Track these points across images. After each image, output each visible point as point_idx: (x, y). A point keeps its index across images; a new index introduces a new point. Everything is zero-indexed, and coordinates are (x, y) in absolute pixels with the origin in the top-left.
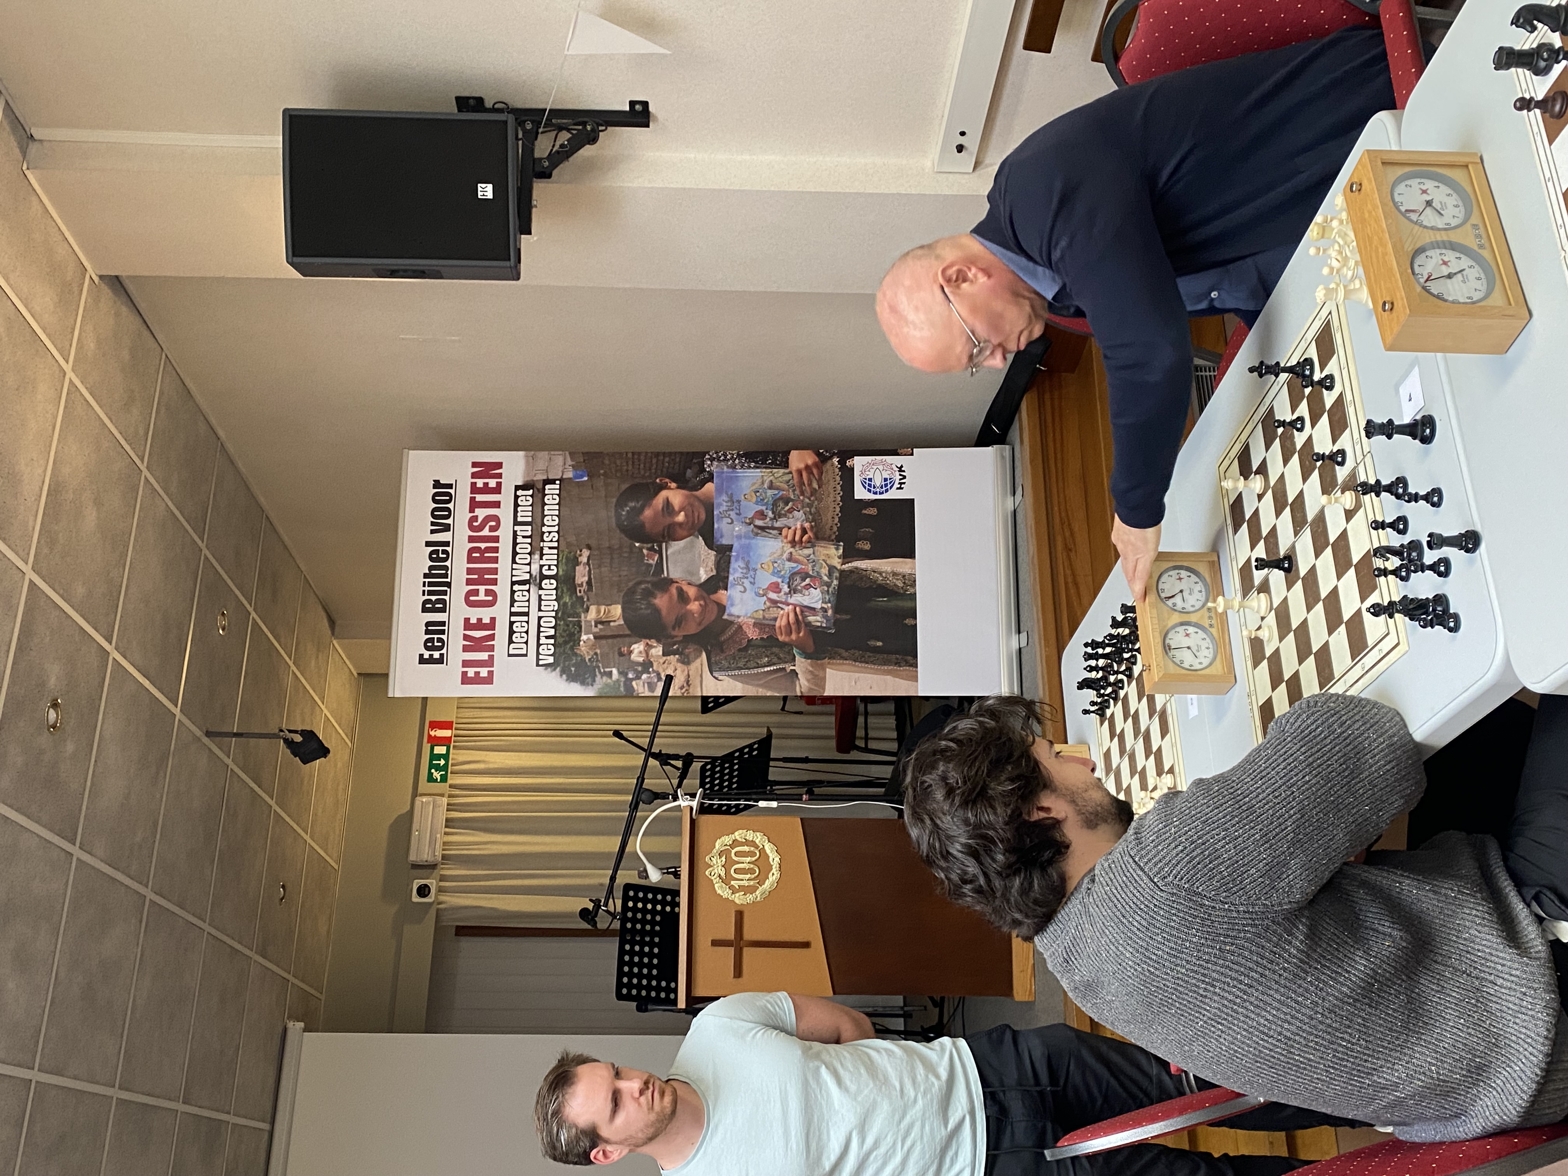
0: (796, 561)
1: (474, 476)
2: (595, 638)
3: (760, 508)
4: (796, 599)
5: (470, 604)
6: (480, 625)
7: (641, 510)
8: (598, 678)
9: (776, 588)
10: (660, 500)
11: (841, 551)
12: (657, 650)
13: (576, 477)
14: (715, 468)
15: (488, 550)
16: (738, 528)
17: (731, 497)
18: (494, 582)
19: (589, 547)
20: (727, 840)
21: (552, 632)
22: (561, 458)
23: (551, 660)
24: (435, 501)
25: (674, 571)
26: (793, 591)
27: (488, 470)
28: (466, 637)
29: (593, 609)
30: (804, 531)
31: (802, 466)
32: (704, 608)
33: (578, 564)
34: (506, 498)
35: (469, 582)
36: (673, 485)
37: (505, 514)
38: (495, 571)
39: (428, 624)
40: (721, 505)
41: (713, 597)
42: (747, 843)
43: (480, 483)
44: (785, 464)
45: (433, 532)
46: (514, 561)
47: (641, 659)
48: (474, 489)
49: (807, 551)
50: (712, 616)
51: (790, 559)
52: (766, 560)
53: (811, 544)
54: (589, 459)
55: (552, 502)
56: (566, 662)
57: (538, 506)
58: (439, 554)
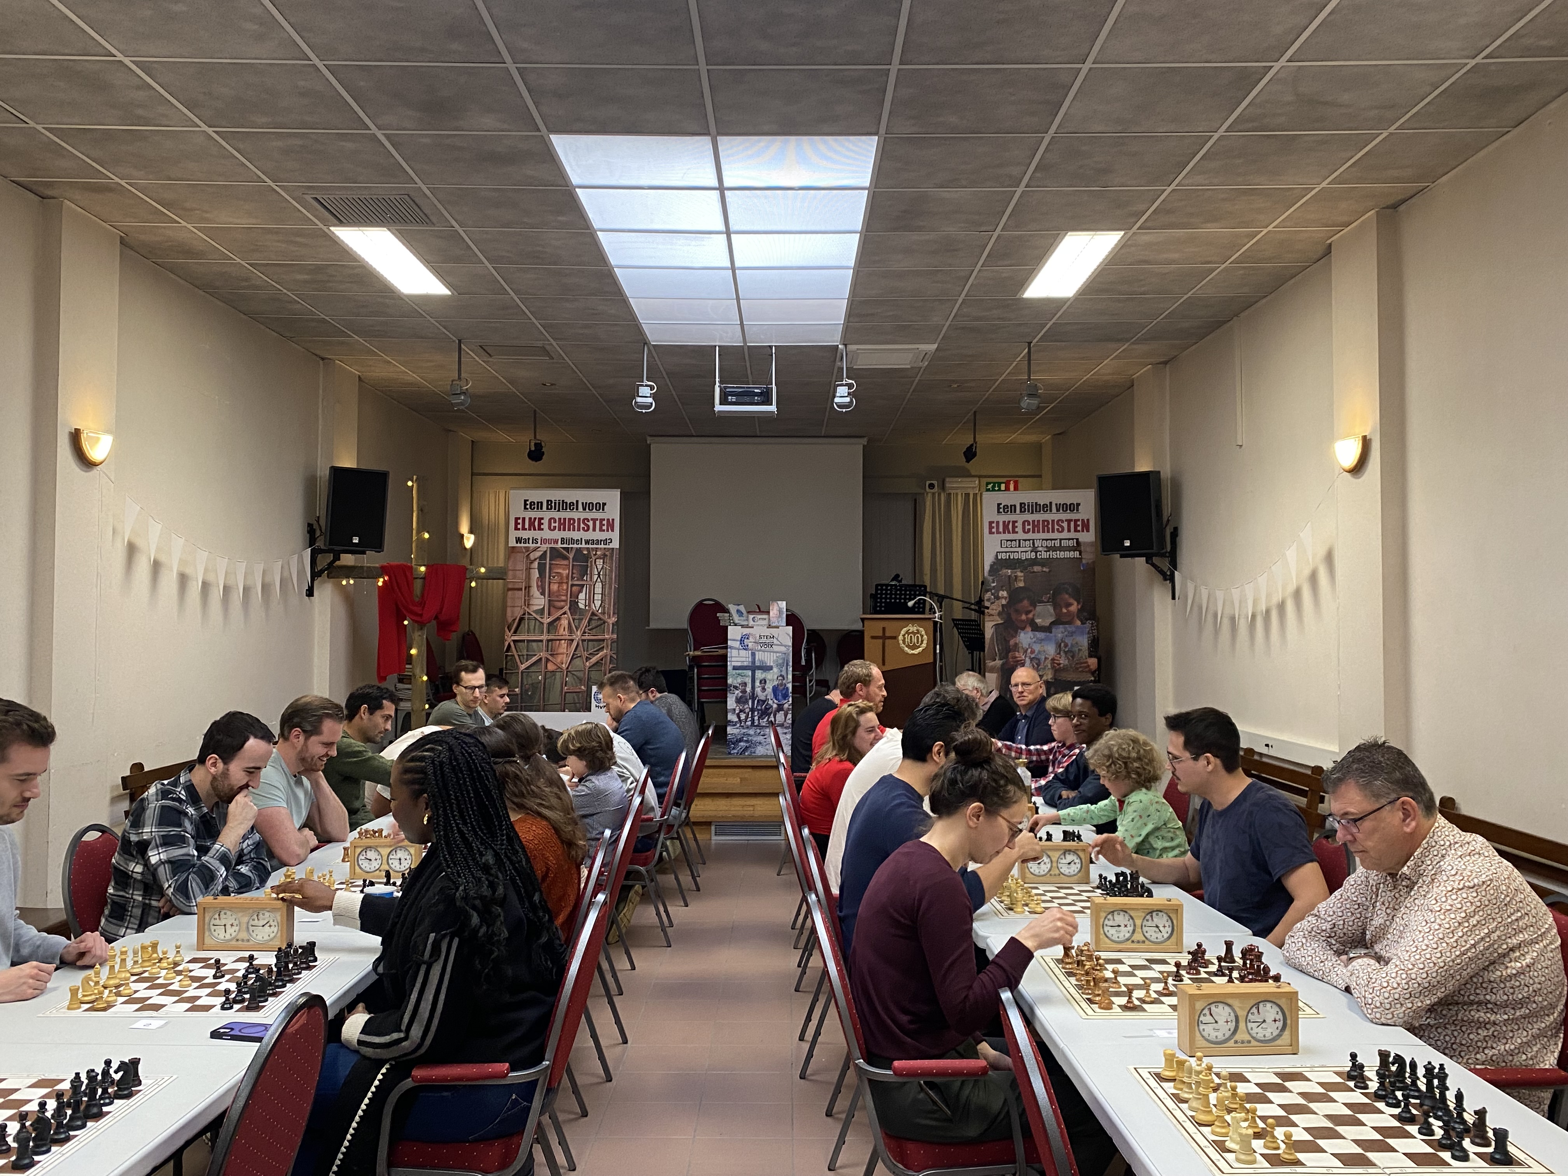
1: (1083, 520)
2: (1009, 576)
3: (1070, 645)
4: (1028, 661)
6: (1014, 527)
7: (1067, 593)
8: (992, 577)
9: (1033, 652)
10: (1072, 601)
13: (1083, 565)
14: (1088, 624)
15: (1048, 529)
16: (1060, 635)
17: (1074, 632)
18: (1034, 532)
19: (1050, 571)
20: (923, 633)
21: (1012, 557)
22: (1090, 556)
23: (1000, 558)
24: (1071, 504)
26: (1032, 659)
27: (1086, 526)
28: (1009, 522)
29: (1022, 574)
30: (1059, 664)
31: (1089, 663)
32: (1023, 621)
33: (1043, 567)
34: (1072, 535)
35: (1033, 521)
36: (1079, 607)
37: (1065, 535)
38: (1038, 532)
39: (1015, 506)
40: (1070, 628)
41: (1028, 625)
42: (922, 641)
43: (1079, 523)
44: (1091, 656)
45: (1056, 504)
46: (1043, 540)
47: (1000, 595)
48: (1076, 521)
49: (1049, 666)
50: (1020, 625)
52: (1046, 648)
54: (1091, 570)
55: (1071, 555)
56: (999, 564)
57: (1069, 549)
58: (1047, 508)
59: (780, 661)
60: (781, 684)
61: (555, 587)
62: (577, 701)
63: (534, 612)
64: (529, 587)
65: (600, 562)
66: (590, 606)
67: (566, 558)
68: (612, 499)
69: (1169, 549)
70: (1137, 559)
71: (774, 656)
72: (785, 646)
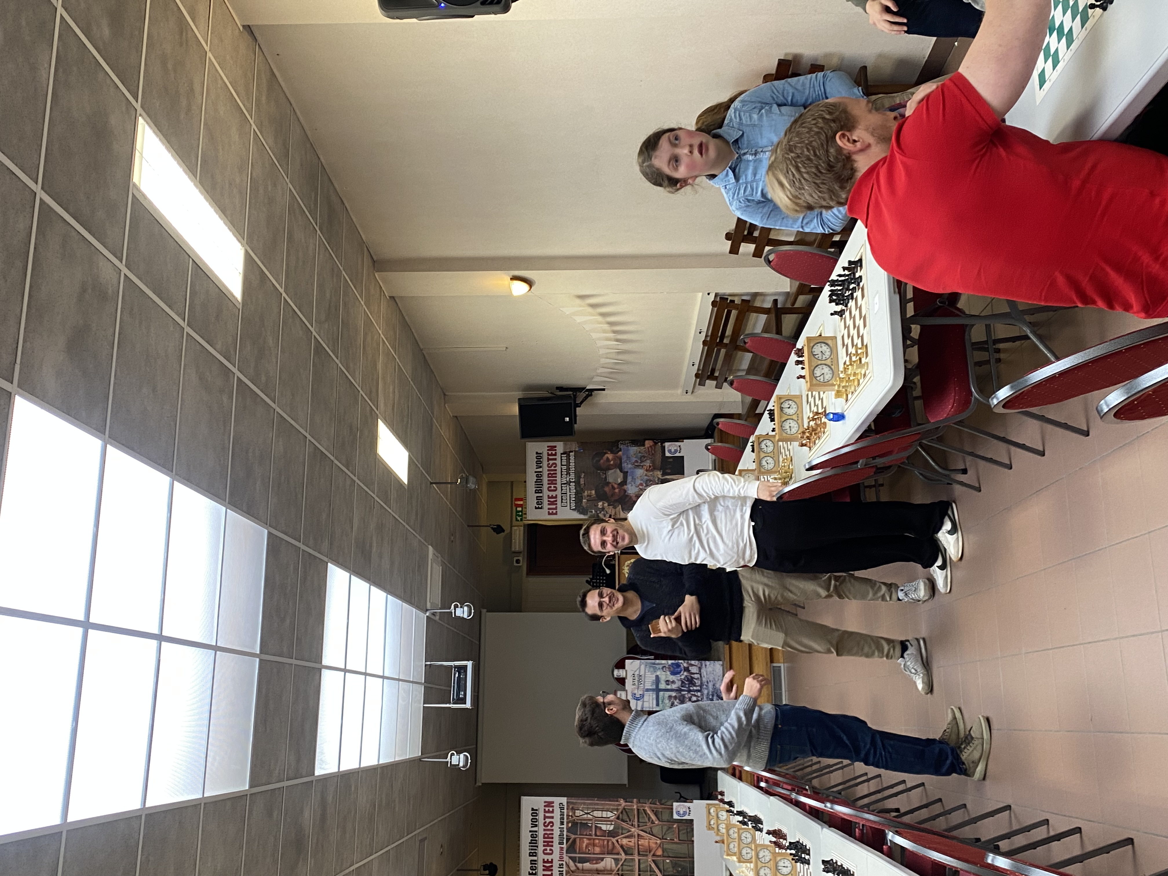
0: (648, 476)
1: (548, 450)
2: (588, 500)
3: (636, 459)
5: (550, 491)
6: (552, 497)
7: (600, 461)
8: (589, 513)
9: (641, 484)
10: (605, 458)
11: (661, 473)
12: (606, 505)
13: (580, 450)
14: (621, 446)
15: (554, 474)
16: (630, 466)
17: (627, 455)
18: (556, 484)
19: (584, 472)
20: (629, 563)
21: (574, 499)
22: (574, 445)
23: (574, 508)
24: (537, 459)
25: (610, 479)
27: (552, 448)
28: (549, 501)
29: (586, 492)
30: (650, 466)
31: (649, 446)
32: (619, 491)
33: (581, 478)
34: (558, 457)
35: (549, 484)
36: (609, 452)
37: (558, 462)
38: (556, 480)
39: (537, 497)
40: (624, 459)
41: (623, 488)
44: (644, 445)
45: (537, 468)
46: (561, 477)
47: (601, 507)
48: (548, 455)
49: (651, 473)
50: (622, 494)
51: (646, 475)
53: (652, 470)
54: (583, 444)
55: (572, 458)
56: (579, 508)
57: (568, 459)
58: (539, 475)
59: (652, 669)
60: (669, 668)
61: (597, 850)
62: (685, 831)
63: (616, 867)
64: (597, 870)
65: (578, 813)
66: (612, 821)
67: (575, 840)
68: (528, 803)
69: (571, 393)
70: (577, 414)
71: (648, 674)
72: (640, 665)
